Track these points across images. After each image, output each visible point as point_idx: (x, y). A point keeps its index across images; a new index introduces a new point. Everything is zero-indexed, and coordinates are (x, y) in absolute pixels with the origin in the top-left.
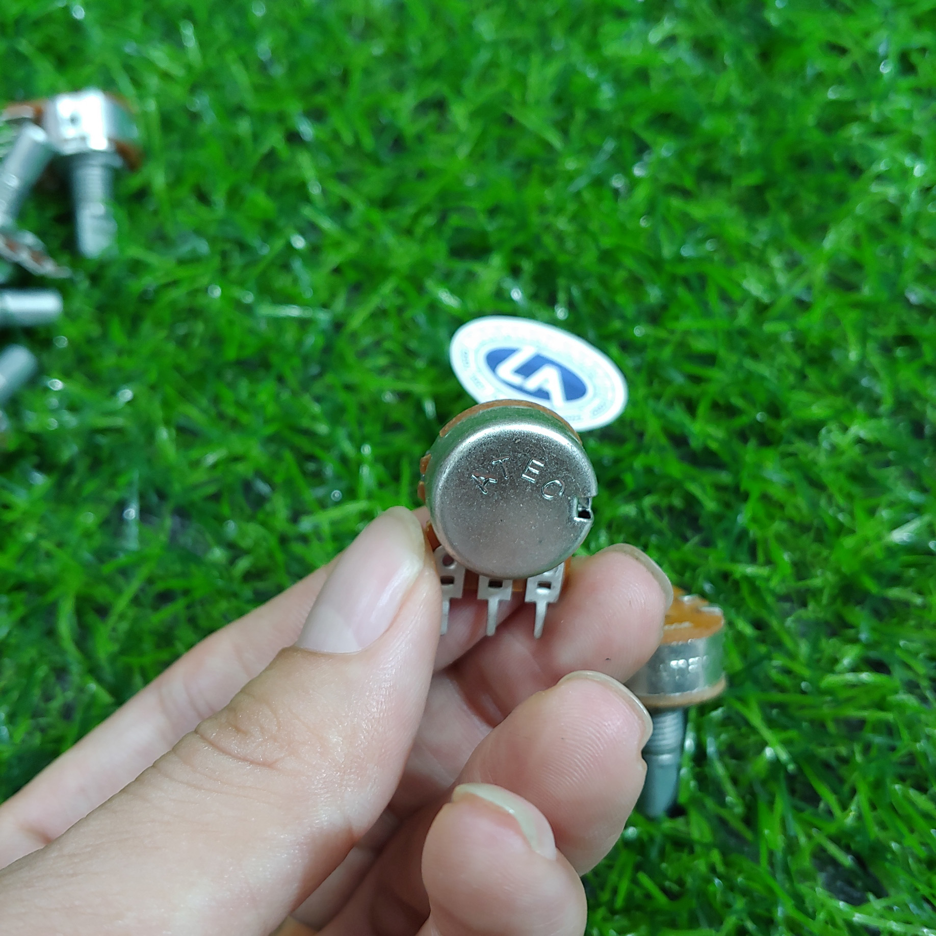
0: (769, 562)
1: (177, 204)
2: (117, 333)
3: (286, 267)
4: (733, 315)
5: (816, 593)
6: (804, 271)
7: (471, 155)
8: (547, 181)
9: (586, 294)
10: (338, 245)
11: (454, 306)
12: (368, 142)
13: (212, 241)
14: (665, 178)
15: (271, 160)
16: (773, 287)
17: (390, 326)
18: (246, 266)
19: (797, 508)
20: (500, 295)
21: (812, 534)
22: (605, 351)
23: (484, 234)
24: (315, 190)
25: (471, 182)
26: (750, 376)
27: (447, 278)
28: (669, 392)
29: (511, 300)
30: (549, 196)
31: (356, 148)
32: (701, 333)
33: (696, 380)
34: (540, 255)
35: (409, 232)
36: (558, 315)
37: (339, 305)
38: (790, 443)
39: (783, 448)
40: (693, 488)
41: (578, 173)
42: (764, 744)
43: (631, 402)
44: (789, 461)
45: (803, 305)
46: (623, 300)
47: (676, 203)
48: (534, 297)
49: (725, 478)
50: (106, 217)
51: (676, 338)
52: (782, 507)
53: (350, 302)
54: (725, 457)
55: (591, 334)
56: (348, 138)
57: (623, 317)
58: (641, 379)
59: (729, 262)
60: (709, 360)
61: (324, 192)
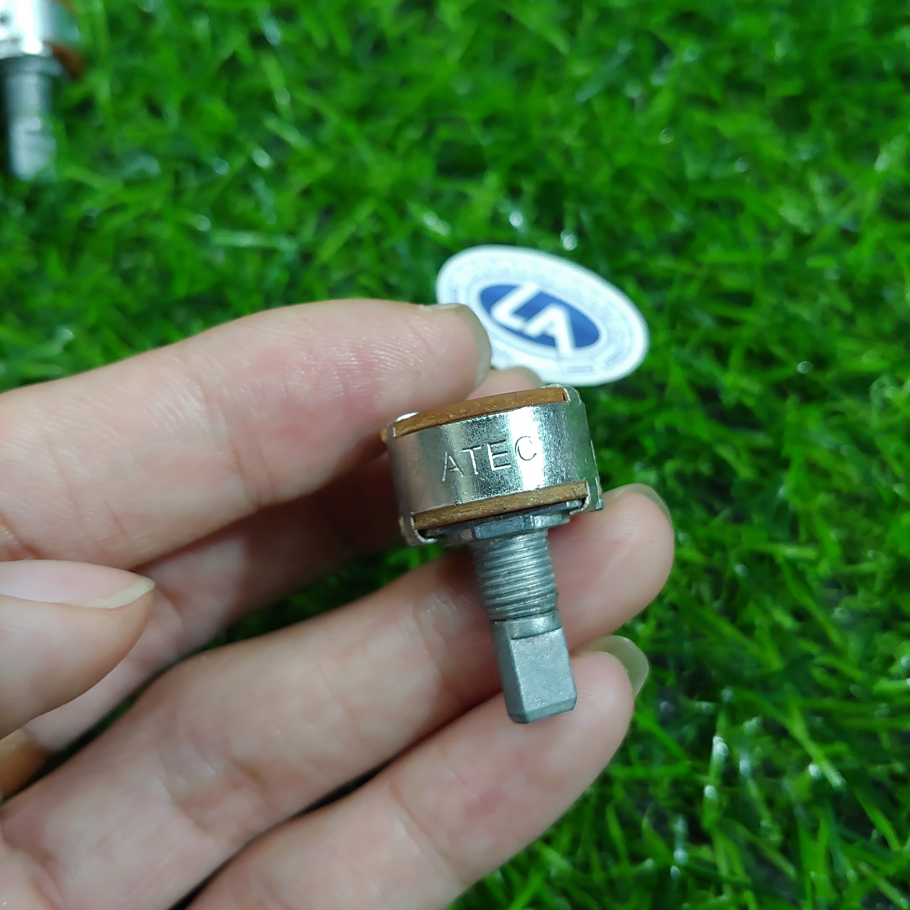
0: (813, 541)
1: (123, 118)
2: (54, 265)
3: (246, 189)
4: (768, 246)
5: (867, 579)
6: (851, 197)
7: (463, 59)
8: (552, 88)
9: (598, 220)
10: (307, 162)
11: (442, 234)
12: (344, 44)
13: (163, 159)
14: (688, 87)
15: (232, 66)
16: (815, 215)
17: (366, 257)
18: (202, 189)
19: (846, 478)
20: (497, 220)
21: (862, 508)
22: (620, 287)
23: (476, 149)
24: (282, 101)
25: (462, 88)
26: (791, 320)
27: (433, 200)
28: (695, 337)
29: (510, 225)
30: (553, 105)
31: (331, 51)
32: (732, 267)
33: (726, 322)
34: (543, 175)
35: (390, 147)
36: (564, 245)
37: (308, 232)
38: (836, 399)
39: (830, 405)
40: (725, 453)
41: (586, 79)
42: (807, 760)
43: (653, 350)
44: (835, 421)
45: (849, 237)
46: (641, 227)
47: (700, 117)
48: (536, 223)
49: (762, 440)
50: (43, 132)
51: (702, 273)
52: (826, 474)
53: (321, 229)
54: (761, 415)
55: (604, 266)
56: (320, 39)
57: (640, 248)
58: (662, 322)
59: (763, 185)
60: (744, 299)
61: (293, 102)
